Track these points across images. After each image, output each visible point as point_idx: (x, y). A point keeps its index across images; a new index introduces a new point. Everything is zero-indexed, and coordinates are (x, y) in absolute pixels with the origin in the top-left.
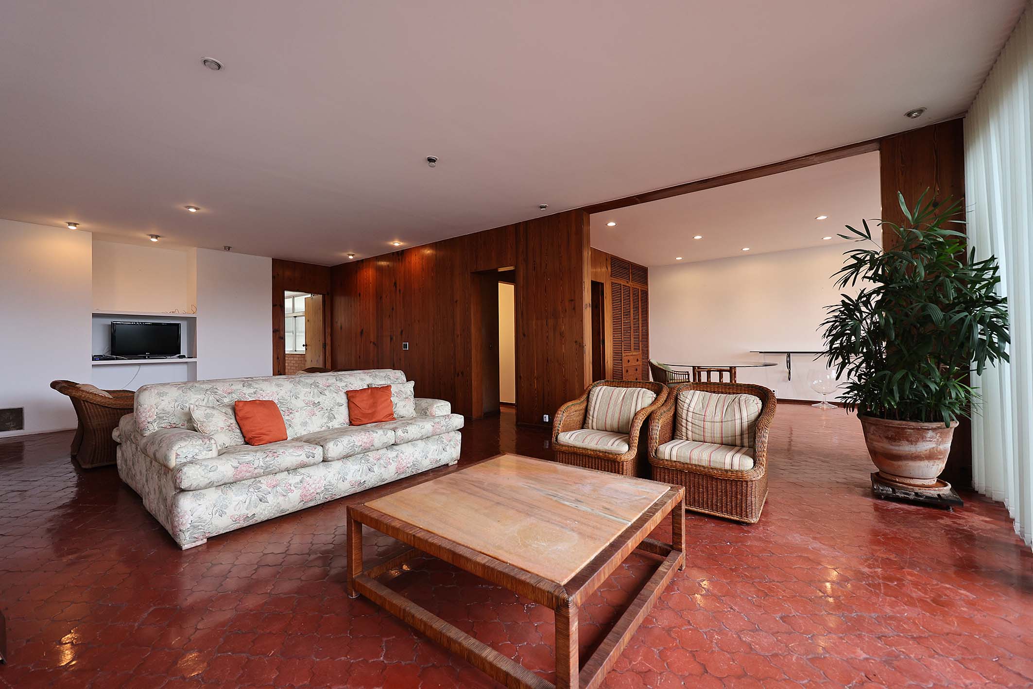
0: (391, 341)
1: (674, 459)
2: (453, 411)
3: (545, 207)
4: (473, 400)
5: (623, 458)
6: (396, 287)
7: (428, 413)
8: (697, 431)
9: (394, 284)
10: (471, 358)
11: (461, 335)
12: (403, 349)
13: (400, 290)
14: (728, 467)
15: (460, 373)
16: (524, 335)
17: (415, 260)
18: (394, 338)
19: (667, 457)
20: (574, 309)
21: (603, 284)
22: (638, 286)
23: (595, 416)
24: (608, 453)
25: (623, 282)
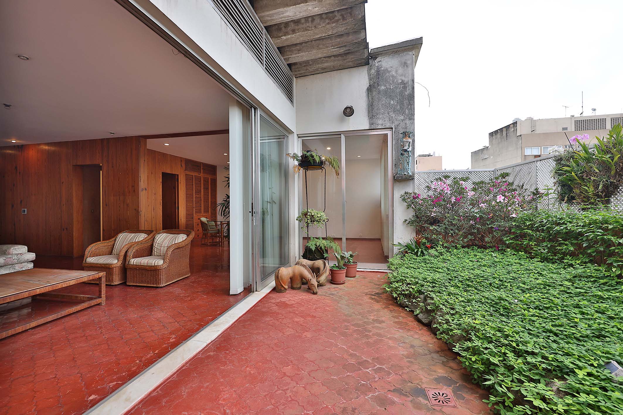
0: (12, 208)
1: (135, 264)
2: (29, 251)
3: (113, 133)
4: (75, 245)
5: (113, 266)
6: (17, 170)
7: (7, 253)
8: (158, 252)
9: (15, 168)
10: (73, 219)
11: (66, 204)
12: (22, 213)
13: (20, 172)
14: (153, 265)
15: (65, 229)
16: (106, 205)
17: (32, 154)
18: (15, 206)
19: (132, 263)
20: (134, 191)
21: (178, 175)
22: (209, 177)
23: (116, 248)
24: (107, 265)
25: (194, 174)
